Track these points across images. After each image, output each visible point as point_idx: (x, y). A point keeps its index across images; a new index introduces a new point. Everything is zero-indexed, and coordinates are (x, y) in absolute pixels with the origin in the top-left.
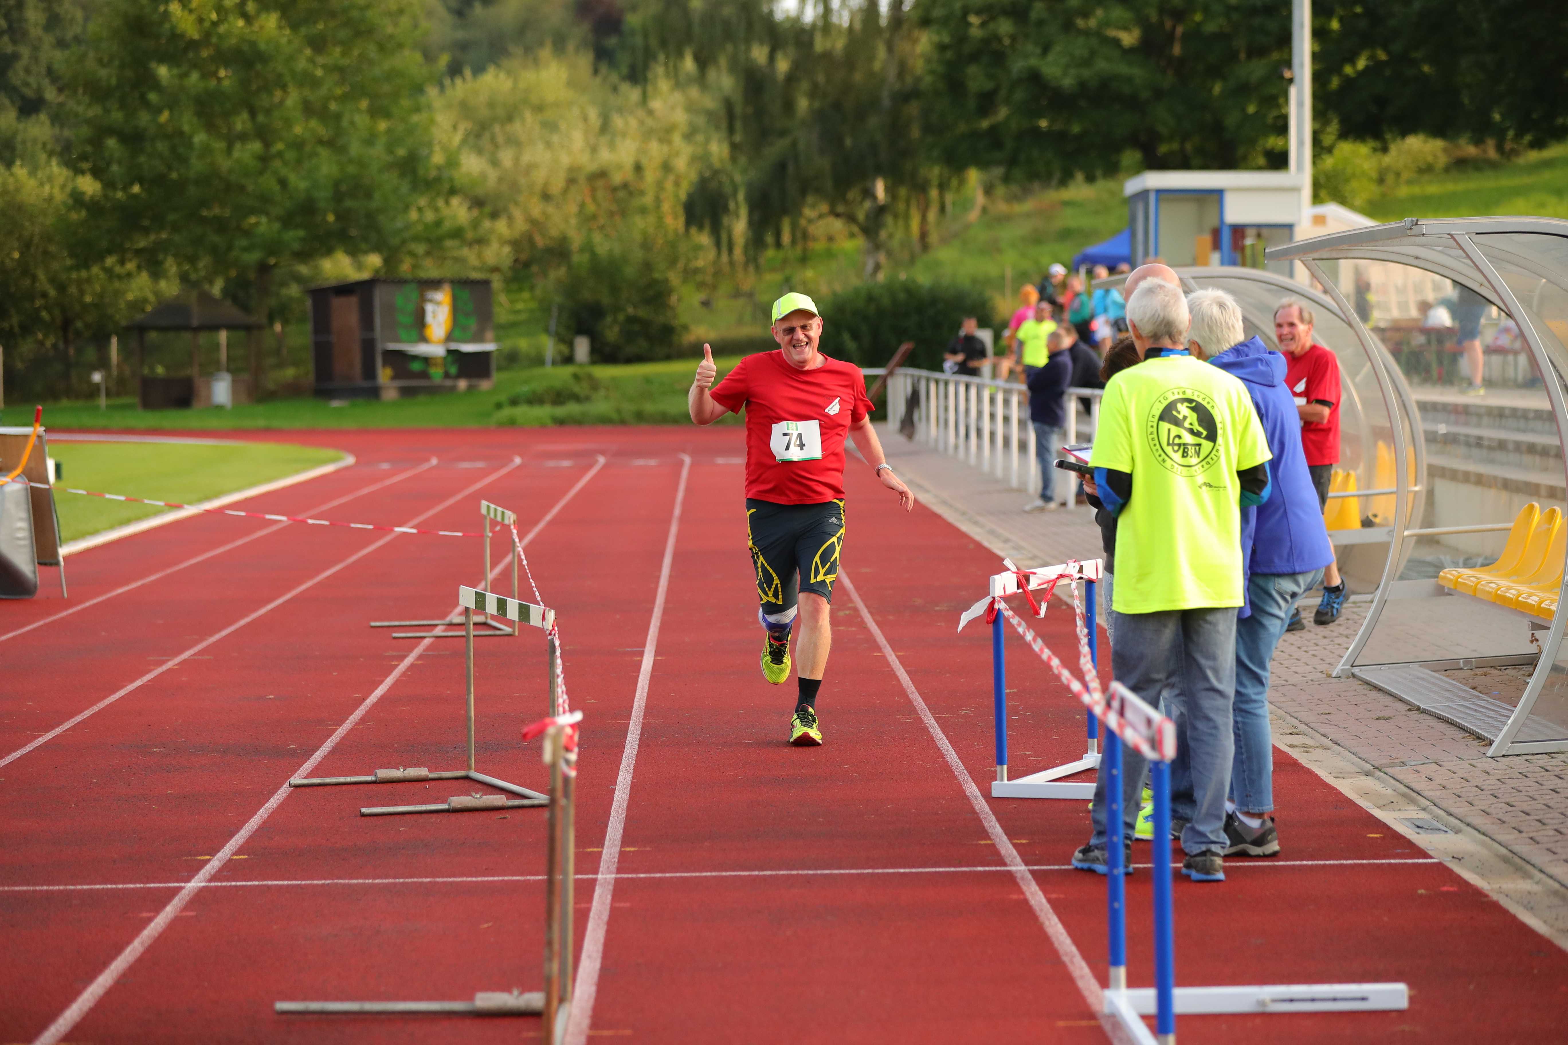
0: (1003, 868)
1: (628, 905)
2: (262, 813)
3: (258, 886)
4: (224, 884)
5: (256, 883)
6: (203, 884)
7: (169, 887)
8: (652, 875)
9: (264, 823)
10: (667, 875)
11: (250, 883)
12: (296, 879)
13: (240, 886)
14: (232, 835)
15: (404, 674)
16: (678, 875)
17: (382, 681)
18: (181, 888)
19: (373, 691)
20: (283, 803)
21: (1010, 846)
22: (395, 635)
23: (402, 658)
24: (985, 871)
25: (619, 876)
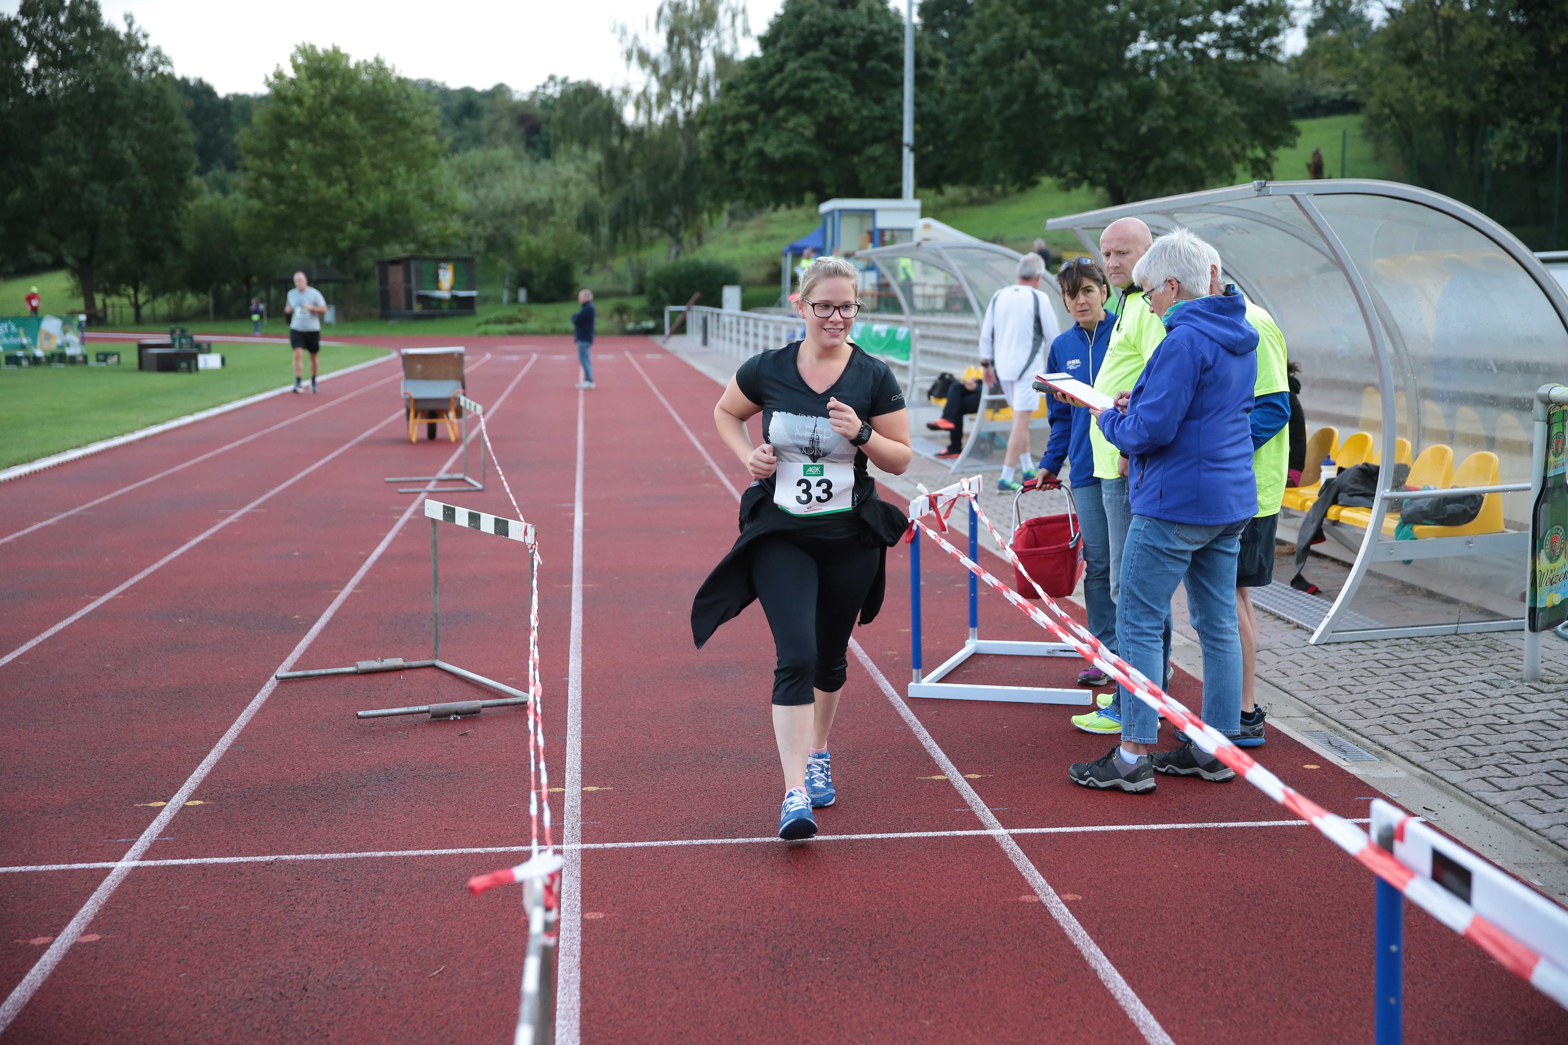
0: (982, 832)
1: (601, 915)
2: (243, 719)
3: (194, 865)
4: (158, 863)
5: (194, 861)
6: (135, 863)
7: (94, 869)
8: (620, 844)
9: (239, 736)
10: (636, 844)
11: (187, 861)
12: (239, 853)
13: (174, 866)
14: (199, 762)
15: (401, 530)
16: (647, 844)
17: (384, 537)
18: (108, 871)
19: (375, 548)
20: (268, 701)
21: (966, 785)
22: (401, 490)
23: (402, 513)
24: (965, 837)
25: (585, 846)
